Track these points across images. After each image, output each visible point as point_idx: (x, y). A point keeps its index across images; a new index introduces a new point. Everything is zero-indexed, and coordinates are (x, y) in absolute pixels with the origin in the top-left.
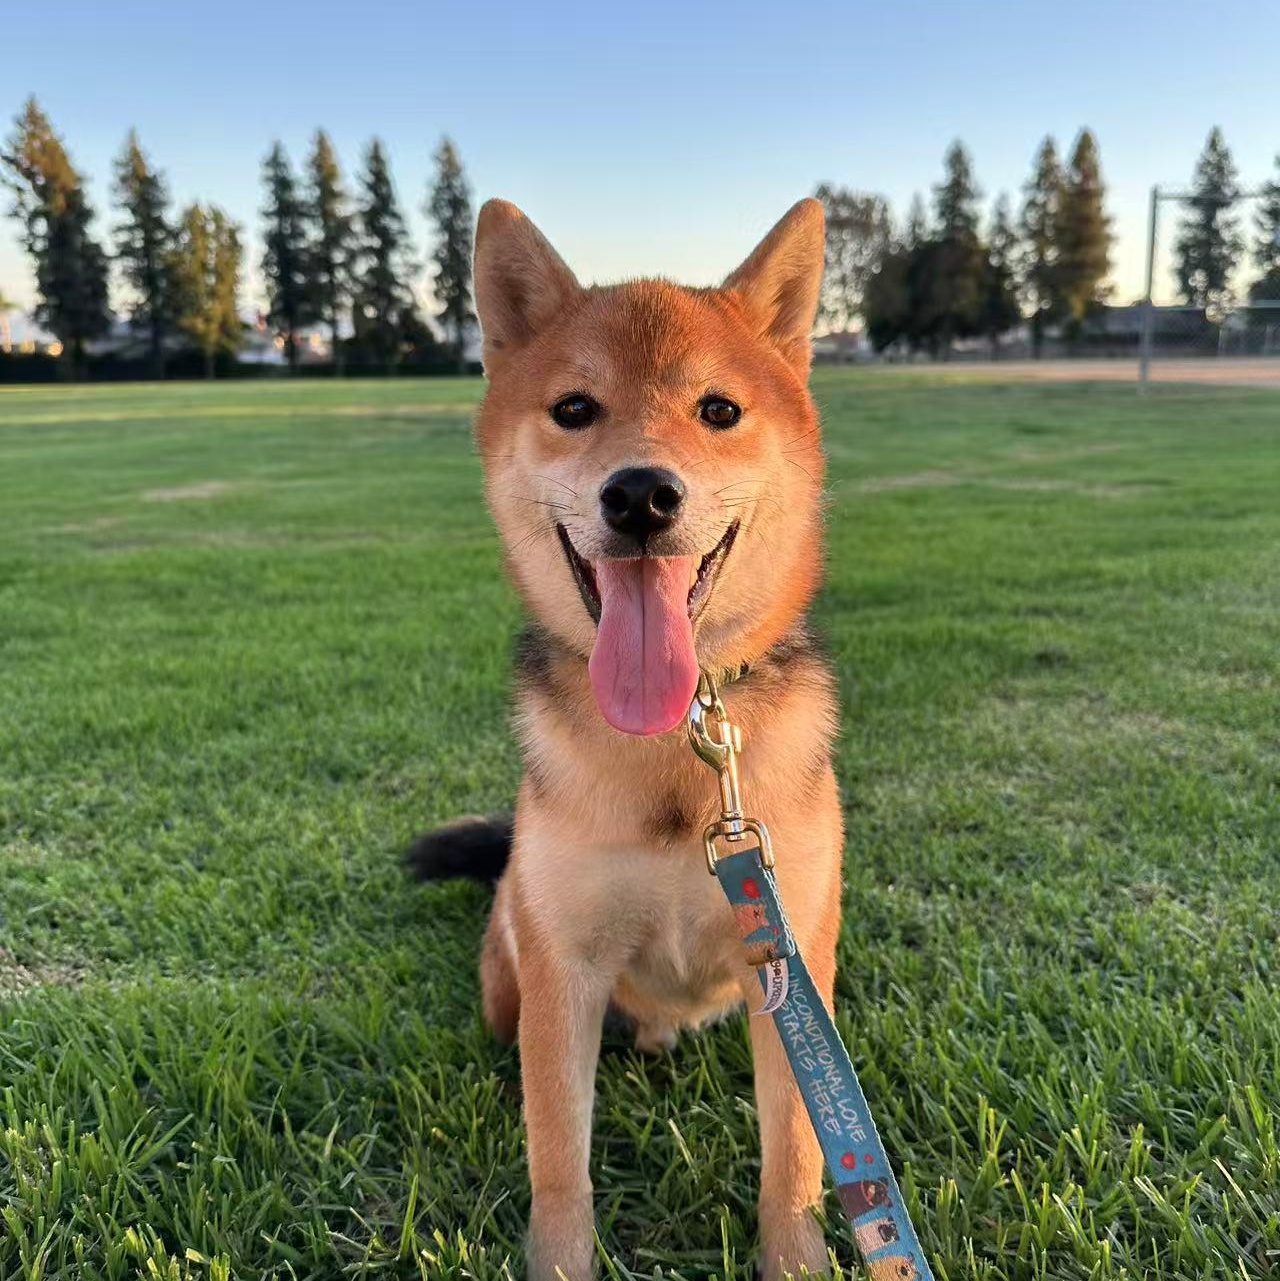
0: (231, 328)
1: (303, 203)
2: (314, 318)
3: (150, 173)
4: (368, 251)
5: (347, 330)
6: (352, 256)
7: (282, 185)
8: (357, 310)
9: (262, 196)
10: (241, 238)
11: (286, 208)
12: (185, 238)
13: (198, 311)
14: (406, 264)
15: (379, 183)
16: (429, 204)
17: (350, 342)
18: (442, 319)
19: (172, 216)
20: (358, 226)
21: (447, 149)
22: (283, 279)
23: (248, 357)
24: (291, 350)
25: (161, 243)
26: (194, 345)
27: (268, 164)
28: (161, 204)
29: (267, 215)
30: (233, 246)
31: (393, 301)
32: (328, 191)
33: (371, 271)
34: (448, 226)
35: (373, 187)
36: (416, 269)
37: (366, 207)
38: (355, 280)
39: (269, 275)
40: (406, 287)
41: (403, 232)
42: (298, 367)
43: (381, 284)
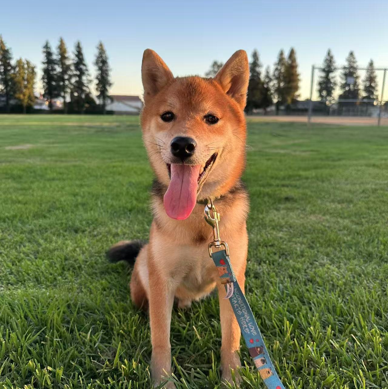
0: (32, 98)
1: (55, 60)
2: (58, 96)
3: (6, 49)
4: (75, 75)
5: (68, 99)
6: (71, 77)
7: (49, 54)
8: (72, 93)
9: (42, 57)
10: (36, 70)
11: (50, 61)
12: (17, 69)
13: (21, 92)
14: (87, 80)
15: (79, 55)
16: (95, 61)
17: (69, 103)
18: (98, 97)
19: (13, 62)
20: (73, 68)
21: (101, 45)
22: (49, 83)
23: (37, 107)
24: (51, 105)
25: (9, 70)
26: (19, 103)
27: (44, 47)
28: (10, 58)
29: (44, 63)
30: (33, 73)
31: (83, 91)
32: (63, 57)
33: (76, 82)
34: (101, 69)
35: (77, 56)
36: (90, 81)
37: (75, 62)
38: (71, 84)
39: (44, 82)
40: (87, 87)
41: (87, 70)
42: (53, 110)
43: (80, 86)
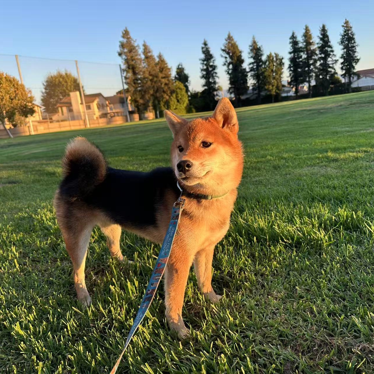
0: (280, 87)
1: (301, 47)
2: (303, 82)
3: (258, 47)
4: (320, 59)
6: (315, 61)
7: (295, 43)
8: (317, 76)
9: (289, 48)
10: (283, 61)
11: (296, 50)
12: (267, 63)
13: (270, 83)
14: (333, 61)
15: (325, 37)
16: (339, 40)
17: (314, 86)
18: (344, 76)
19: (264, 58)
20: (318, 52)
22: (295, 71)
23: (284, 95)
24: (297, 91)
25: (261, 65)
26: (268, 93)
27: (290, 39)
28: (262, 55)
29: (290, 53)
30: (281, 64)
31: (328, 72)
32: (308, 43)
33: (321, 65)
34: (346, 47)
35: (321, 39)
36: (336, 61)
37: (320, 45)
38: (316, 68)
39: (291, 70)
40: (332, 68)
41: (332, 51)
42: (299, 96)
43: (325, 67)
